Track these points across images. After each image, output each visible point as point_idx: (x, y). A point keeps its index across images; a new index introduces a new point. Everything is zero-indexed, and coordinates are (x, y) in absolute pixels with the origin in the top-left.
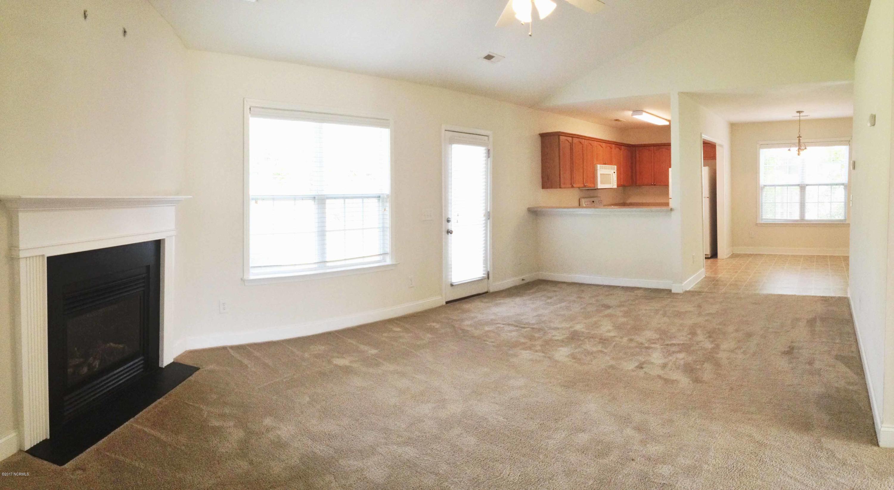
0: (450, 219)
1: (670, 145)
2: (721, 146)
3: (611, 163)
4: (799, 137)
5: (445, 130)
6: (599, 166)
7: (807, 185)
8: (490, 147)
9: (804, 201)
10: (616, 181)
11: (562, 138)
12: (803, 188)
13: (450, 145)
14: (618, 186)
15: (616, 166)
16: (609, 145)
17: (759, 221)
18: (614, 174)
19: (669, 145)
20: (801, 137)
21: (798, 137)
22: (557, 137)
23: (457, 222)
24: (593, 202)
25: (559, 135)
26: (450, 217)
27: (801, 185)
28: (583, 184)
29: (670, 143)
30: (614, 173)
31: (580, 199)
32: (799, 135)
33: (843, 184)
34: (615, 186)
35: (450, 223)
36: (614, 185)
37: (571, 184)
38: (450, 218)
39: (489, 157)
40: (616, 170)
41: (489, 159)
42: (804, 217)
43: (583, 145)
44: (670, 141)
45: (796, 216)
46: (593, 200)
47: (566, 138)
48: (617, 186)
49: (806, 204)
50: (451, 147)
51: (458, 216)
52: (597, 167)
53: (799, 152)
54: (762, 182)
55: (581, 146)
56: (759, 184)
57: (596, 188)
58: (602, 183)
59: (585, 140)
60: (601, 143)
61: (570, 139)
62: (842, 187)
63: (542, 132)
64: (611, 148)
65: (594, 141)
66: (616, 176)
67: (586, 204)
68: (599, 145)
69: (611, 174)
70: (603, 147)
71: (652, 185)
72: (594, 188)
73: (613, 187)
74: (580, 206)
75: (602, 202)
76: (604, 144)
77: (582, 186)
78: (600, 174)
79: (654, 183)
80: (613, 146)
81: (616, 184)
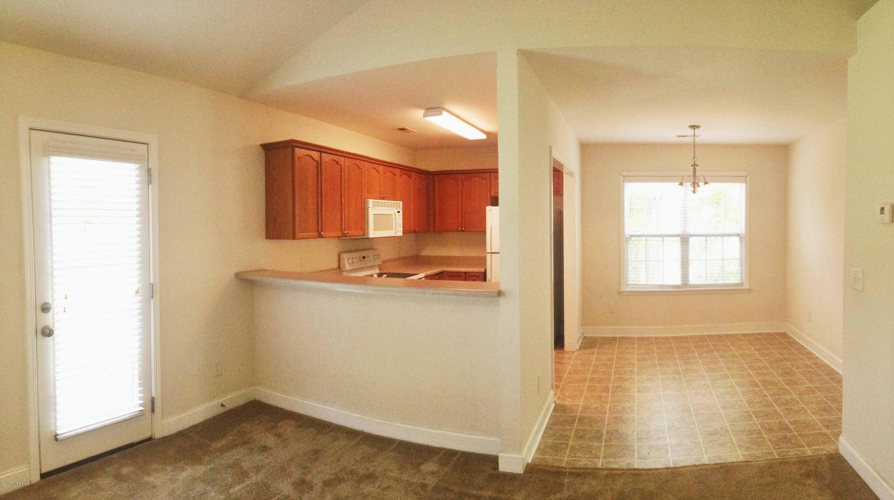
0: (49, 306)
1: (498, 172)
2: (571, 174)
3: (393, 197)
4: (694, 165)
5: (30, 129)
6: (371, 202)
7: (691, 236)
8: (154, 165)
9: (687, 258)
10: (402, 226)
11: (299, 152)
12: (685, 239)
13: (45, 159)
14: (406, 231)
15: (401, 202)
16: (391, 169)
17: (624, 288)
18: (397, 214)
19: (495, 172)
20: (697, 166)
21: (692, 166)
22: (290, 149)
23: (65, 311)
24: (364, 257)
25: (293, 147)
26: (50, 301)
27: (683, 235)
28: (341, 231)
29: (497, 169)
30: (399, 212)
31: (340, 254)
32: (693, 163)
33: (738, 235)
34: (400, 234)
35: (50, 314)
36: (397, 230)
37: (318, 232)
38: (50, 304)
39: (150, 182)
40: (401, 208)
41: (150, 186)
42: (687, 281)
43: (341, 165)
44: (497, 165)
45: (675, 279)
46: (364, 255)
47: (306, 152)
48: (403, 233)
49: (690, 262)
50: (49, 161)
51: (66, 298)
52: (367, 203)
53: (694, 187)
54: (629, 229)
55: (337, 168)
56: (624, 234)
57: (366, 237)
58: (375, 230)
59: (346, 159)
60: (375, 166)
61: (315, 155)
62: (737, 238)
63: (264, 142)
64: (394, 175)
65: (364, 161)
66: (401, 217)
67: (350, 261)
68: (373, 168)
69: (392, 215)
70: (379, 172)
71: (459, 231)
72: (363, 237)
73: (395, 234)
74: (339, 267)
75: (380, 257)
76: (382, 167)
77: (340, 235)
78: (374, 214)
79: (462, 228)
80: (398, 171)
81: (401, 229)
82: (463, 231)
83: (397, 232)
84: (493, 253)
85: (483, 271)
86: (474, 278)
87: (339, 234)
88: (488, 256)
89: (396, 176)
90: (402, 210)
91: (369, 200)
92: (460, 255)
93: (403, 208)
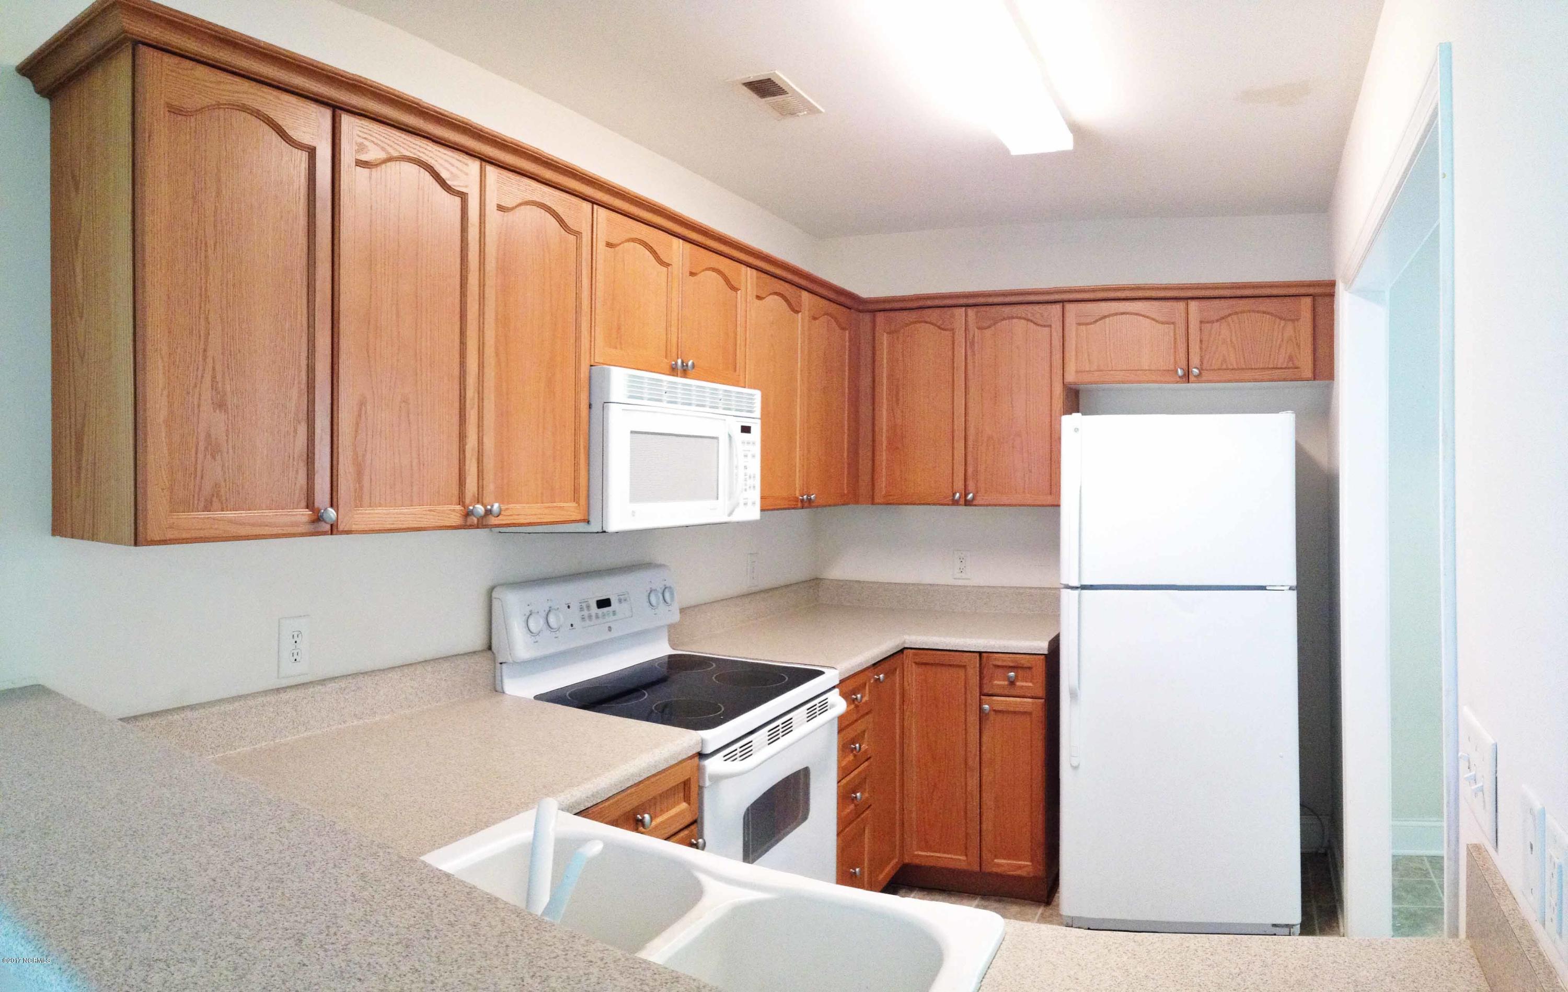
3: (723, 372)
6: (619, 379)
10: (757, 482)
14: (772, 502)
15: (757, 394)
16: (718, 262)
18: (740, 437)
24: (604, 603)
28: (462, 502)
30: (746, 429)
31: (492, 589)
34: (751, 512)
36: (738, 500)
37: (310, 506)
40: (757, 413)
43: (460, 195)
46: (600, 594)
48: (763, 511)
57: (595, 527)
58: (637, 495)
59: (490, 170)
60: (649, 234)
64: (733, 286)
65: (593, 202)
66: (757, 449)
67: (536, 624)
68: (634, 240)
69: (717, 438)
70: (667, 265)
71: (955, 503)
72: (582, 527)
73: (730, 514)
74: (490, 648)
75: (672, 594)
76: (677, 243)
77: (456, 519)
78: (632, 432)
79: (966, 495)
80: (748, 278)
81: (755, 495)
82: (967, 503)
83: (738, 504)
84: (1084, 587)
85: (1042, 648)
86: (1012, 674)
87: (453, 514)
88: (1069, 599)
89: (739, 292)
90: (759, 422)
91: (612, 368)
92: (951, 582)
93: (762, 414)
